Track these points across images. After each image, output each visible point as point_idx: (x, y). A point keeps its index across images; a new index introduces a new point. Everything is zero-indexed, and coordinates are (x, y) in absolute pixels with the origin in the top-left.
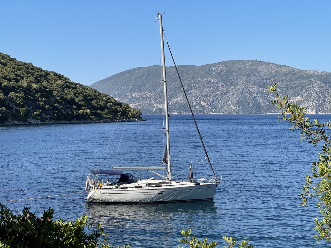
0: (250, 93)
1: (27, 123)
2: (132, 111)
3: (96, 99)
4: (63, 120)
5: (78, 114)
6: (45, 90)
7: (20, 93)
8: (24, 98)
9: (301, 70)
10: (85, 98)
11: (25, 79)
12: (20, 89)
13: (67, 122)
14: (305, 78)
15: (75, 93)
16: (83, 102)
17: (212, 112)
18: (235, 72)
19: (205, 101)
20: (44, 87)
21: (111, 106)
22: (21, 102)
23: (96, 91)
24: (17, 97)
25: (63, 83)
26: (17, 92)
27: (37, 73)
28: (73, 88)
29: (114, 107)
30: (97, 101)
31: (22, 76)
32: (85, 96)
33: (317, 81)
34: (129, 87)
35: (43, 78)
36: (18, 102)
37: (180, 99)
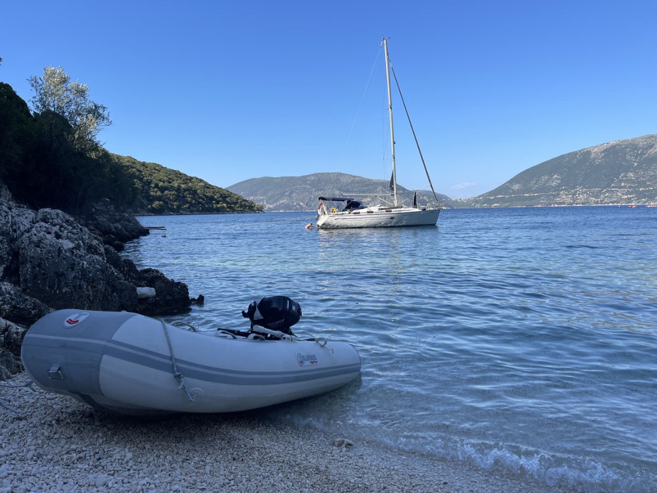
1: (179, 214)
2: (256, 206)
3: (229, 196)
5: (217, 208)
6: (191, 190)
7: (173, 191)
8: (176, 195)
11: (175, 181)
12: (172, 188)
15: (214, 192)
16: (221, 199)
18: (324, 181)
19: (303, 202)
20: (190, 187)
21: (241, 202)
22: (174, 198)
23: (228, 191)
24: (170, 194)
25: (203, 185)
26: (170, 191)
27: (184, 177)
28: (212, 188)
29: (243, 203)
30: (231, 198)
31: (173, 179)
32: (221, 195)
33: (380, 187)
34: (247, 192)
35: (189, 181)
36: (171, 198)
37: (284, 201)
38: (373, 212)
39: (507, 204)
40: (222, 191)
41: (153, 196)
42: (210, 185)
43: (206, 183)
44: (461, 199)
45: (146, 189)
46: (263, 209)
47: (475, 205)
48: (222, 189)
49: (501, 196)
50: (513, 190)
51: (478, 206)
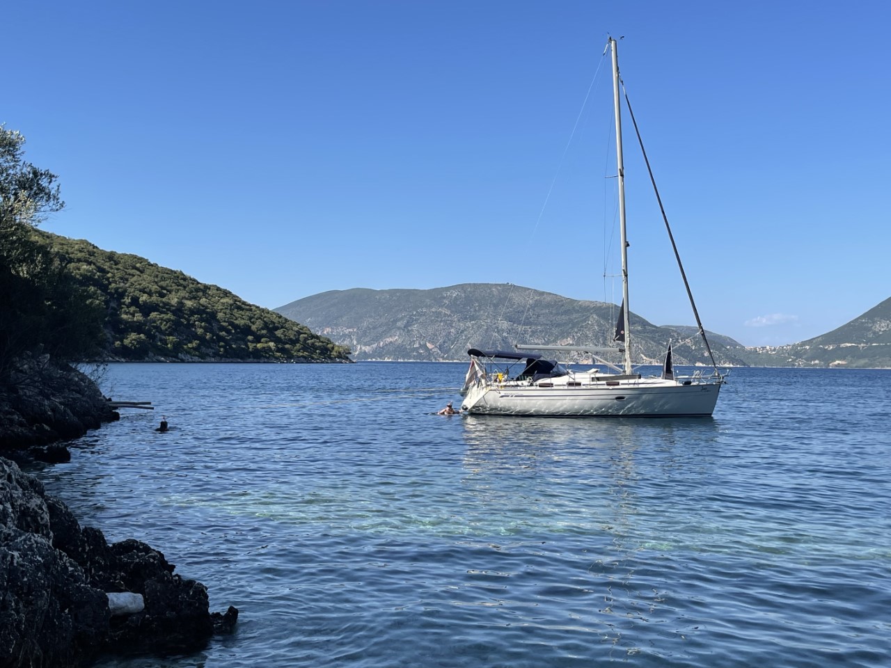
0: (498, 332)
1: (177, 360)
2: (336, 348)
3: (282, 327)
4: (232, 358)
5: (256, 349)
6: (204, 312)
7: (168, 314)
8: (172, 321)
9: (571, 299)
10: (266, 326)
11: (174, 293)
12: (167, 307)
13: (239, 360)
14: (577, 312)
15: (250, 318)
16: (264, 332)
17: (443, 358)
18: (477, 301)
19: (433, 343)
20: (203, 306)
21: (306, 339)
22: (169, 328)
23: (280, 317)
24: (162, 319)
25: (231, 302)
26: (162, 312)
27: (191, 286)
28: (247, 310)
29: (309, 341)
30: (284, 331)
31: (169, 288)
32: (265, 323)
33: (595, 316)
34: (320, 319)
35: (200, 294)
36: (163, 327)
37: (395, 338)
38: (579, 384)
39: (862, 362)
40: (269, 315)
41: (126, 322)
42: (244, 303)
43: (236, 299)
44: (764, 348)
45: (113, 308)
46: (349, 356)
47: (794, 360)
48: (268, 312)
49: (850, 345)
50: (874, 333)
51: (800, 364)
